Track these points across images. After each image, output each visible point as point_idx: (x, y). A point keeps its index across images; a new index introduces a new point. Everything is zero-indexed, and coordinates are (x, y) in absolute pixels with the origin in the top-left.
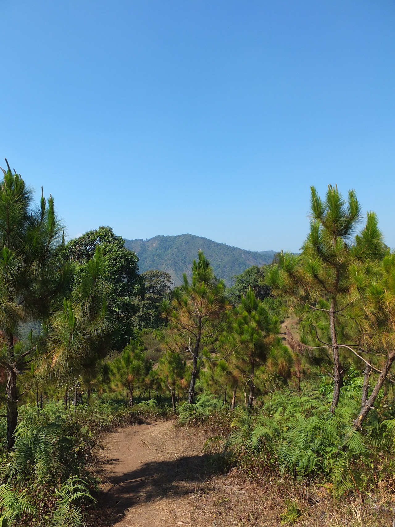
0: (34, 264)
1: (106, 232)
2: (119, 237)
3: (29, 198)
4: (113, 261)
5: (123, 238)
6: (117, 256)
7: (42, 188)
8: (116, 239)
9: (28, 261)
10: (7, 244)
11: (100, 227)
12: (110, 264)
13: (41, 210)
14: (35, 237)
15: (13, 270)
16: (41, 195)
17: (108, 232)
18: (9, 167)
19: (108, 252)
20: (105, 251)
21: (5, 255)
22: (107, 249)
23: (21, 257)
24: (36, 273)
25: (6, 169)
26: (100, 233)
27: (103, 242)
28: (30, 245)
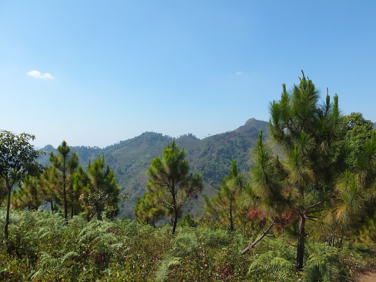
0: (323, 144)
1: (357, 117)
2: (368, 121)
3: (318, 96)
4: (363, 140)
5: (372, 122)
6: (367, 136)
7: (327, 88)
8: (366, 122)
9: (318, 142)
10: (304, 129)
11: (352, 113)
12: (360, 143)
13: (326, 104)
14: (324, 124)
15: (309, 147)
16: (327, 94)
17: (359, 117)
18: (304, 76)
19: (358, 133)
20: (356, 132)
21: (303, 137)
22: (358, 130)
23: (313, 139)
24: (323, 150)
25: (302, 77)
26: (352, 118)
27: (354, 125)
28: (320, 130)
